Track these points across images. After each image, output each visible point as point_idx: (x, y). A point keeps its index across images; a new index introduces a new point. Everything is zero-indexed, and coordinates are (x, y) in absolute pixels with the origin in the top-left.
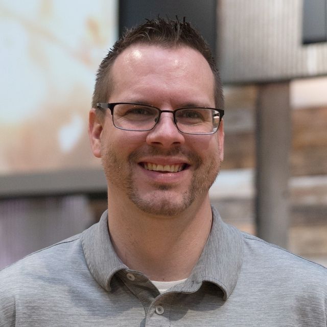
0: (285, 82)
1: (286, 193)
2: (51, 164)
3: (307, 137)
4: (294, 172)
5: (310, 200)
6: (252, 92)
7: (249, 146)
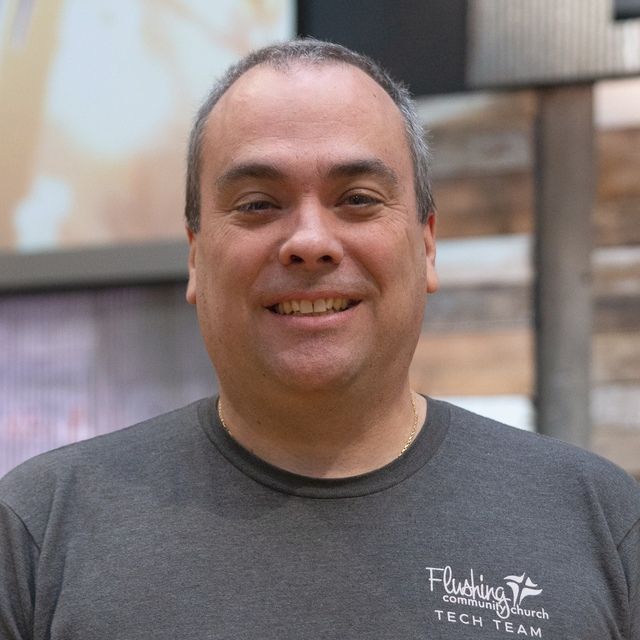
6: (527, 102)
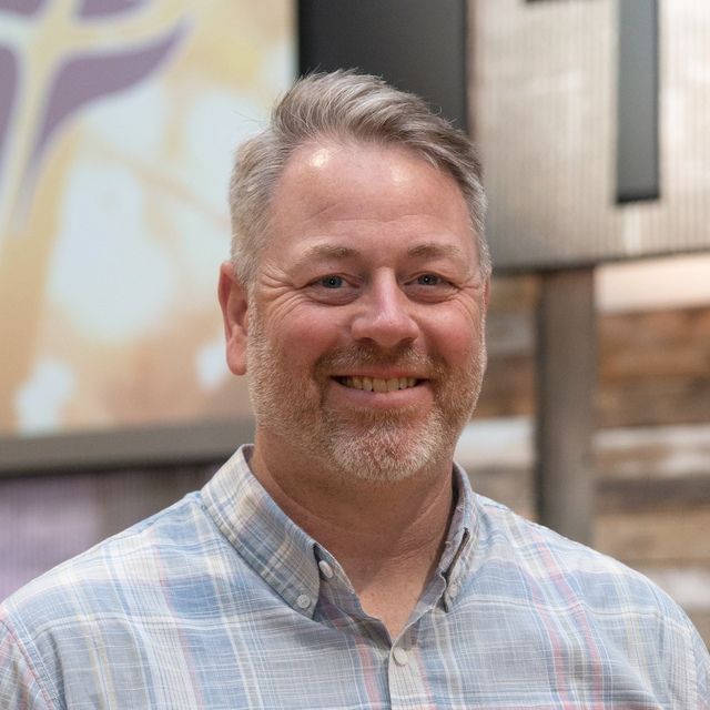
0: (586, 269)
1: (590, 458)
2: (182, 410)
3: (625, 363)
4: (602, 422)
5: (631, 470)
7: (524, 379)
